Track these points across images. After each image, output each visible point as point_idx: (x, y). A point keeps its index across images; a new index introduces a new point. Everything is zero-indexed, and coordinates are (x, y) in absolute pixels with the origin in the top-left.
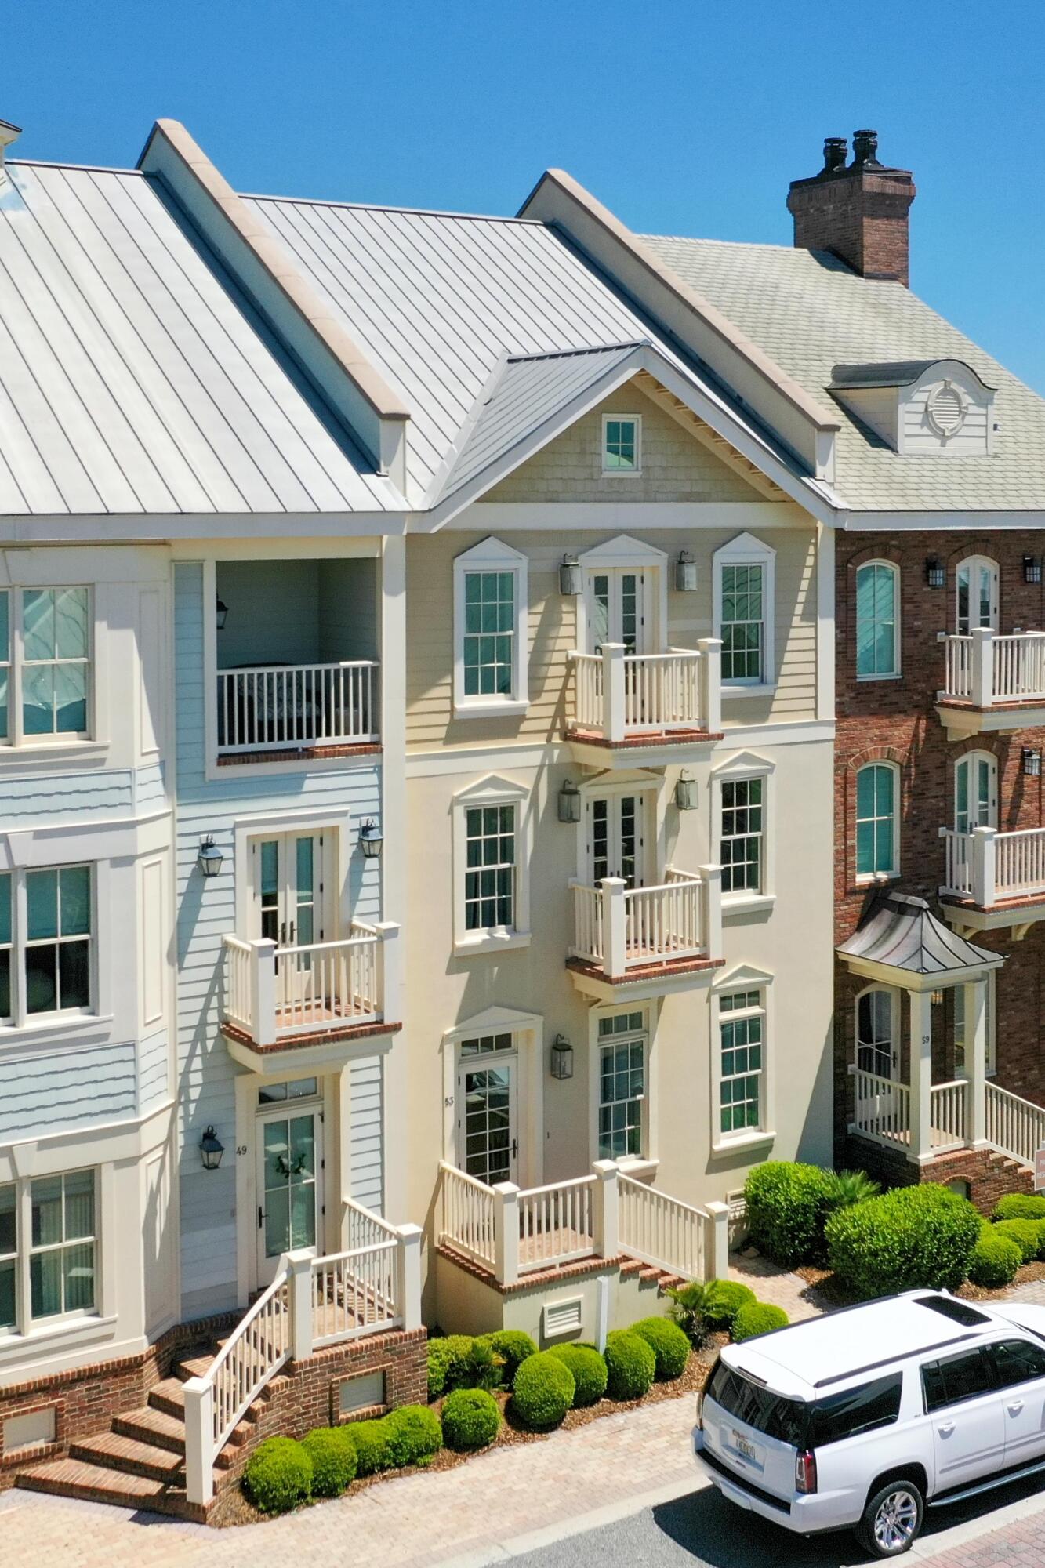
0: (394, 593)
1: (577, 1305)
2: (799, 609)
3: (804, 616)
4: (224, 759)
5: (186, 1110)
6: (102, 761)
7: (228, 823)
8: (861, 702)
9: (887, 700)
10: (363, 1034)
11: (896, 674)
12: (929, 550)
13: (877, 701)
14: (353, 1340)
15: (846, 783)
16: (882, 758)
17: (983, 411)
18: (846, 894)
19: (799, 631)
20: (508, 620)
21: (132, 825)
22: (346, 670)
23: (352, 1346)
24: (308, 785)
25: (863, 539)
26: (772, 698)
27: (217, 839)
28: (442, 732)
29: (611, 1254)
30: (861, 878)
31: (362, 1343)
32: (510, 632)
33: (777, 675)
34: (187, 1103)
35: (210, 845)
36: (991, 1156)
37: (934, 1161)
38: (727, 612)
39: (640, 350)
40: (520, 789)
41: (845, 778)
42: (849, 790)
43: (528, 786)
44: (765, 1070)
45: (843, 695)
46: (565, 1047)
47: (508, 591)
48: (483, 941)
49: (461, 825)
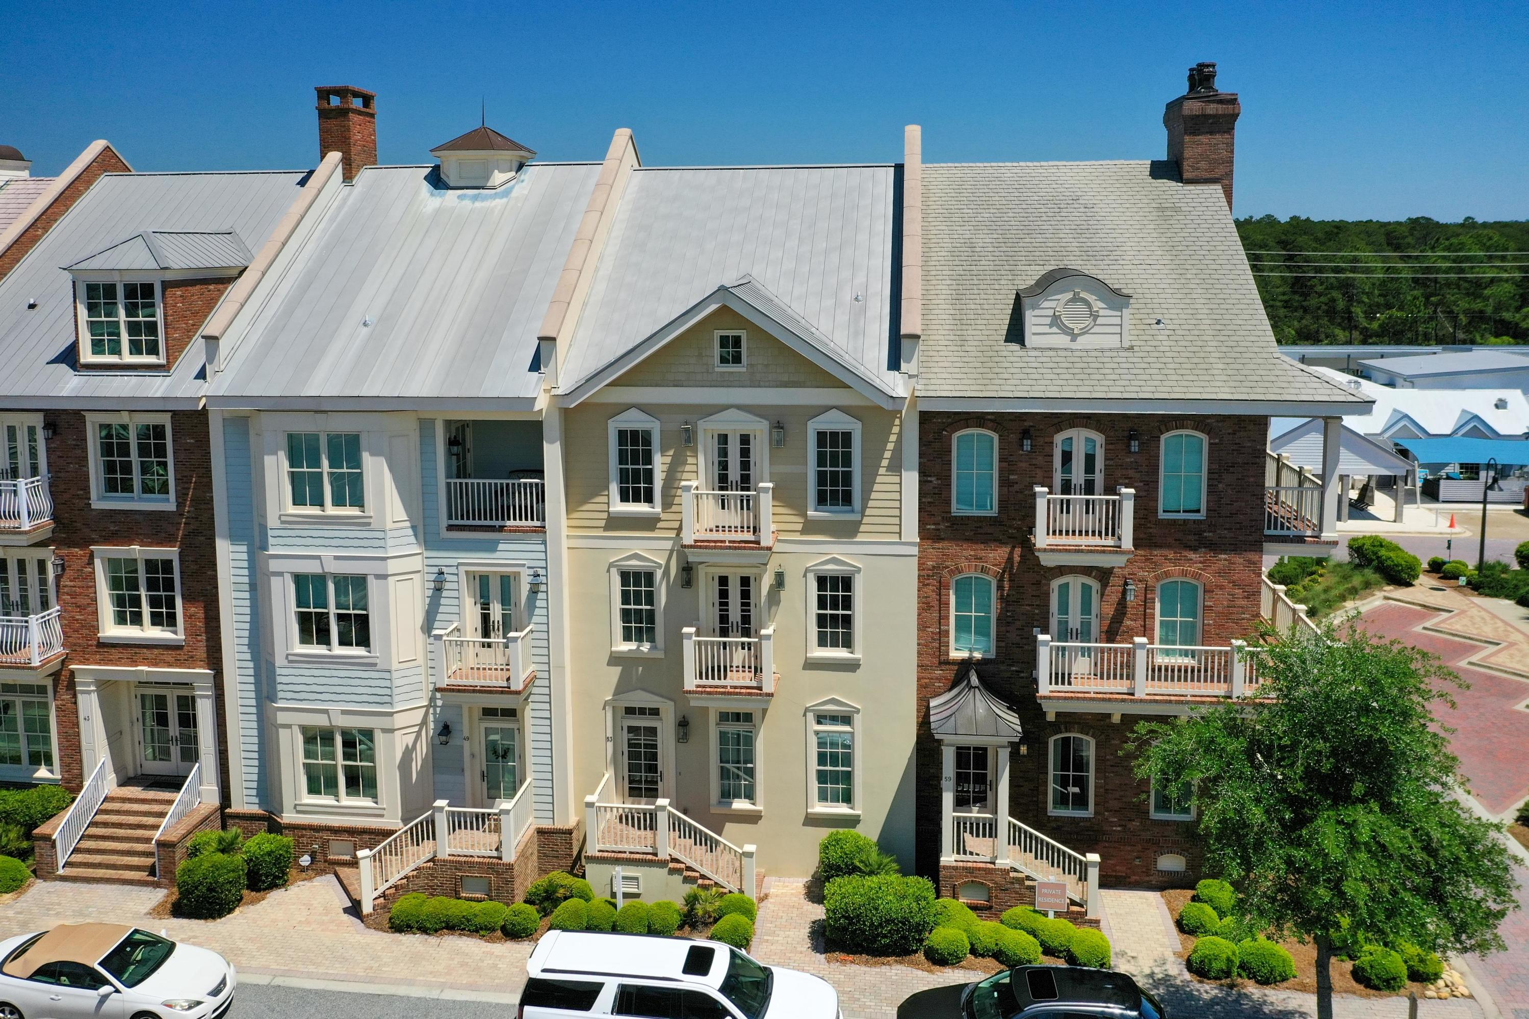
0: (552, 442)
1: (637, 879)
2: (885, 463)
3: (889, 468)
4: (450, 528)
5: (435, 710)
6: (369, 524)
7: (454, 562)
8: (957, 530)
9: (982, 531)
10: (497, 692)
11: (994, 512)
12: (1026, 424)
13: (972, 530)
14: (472, 856)
16: (975, 571)
17: (1119, 314)
18: (940, 663)
19: (884, 480)
20: (648, 460)
21: (384, 559)
22: (525, 484)
23: (470, 859)
24: (501, 547)
26: (860, 523)
27: (445, 570)
28: (603, 523)
29: (663, 855)
30: (955, 654)
31: (476, 859)
32: (650, 467)
33: (864, 507)
34: (435, 706)
35: (443, 573)
36: (1012, 874)
37: (955, 864)
38: (821, 461)
39: (721, 292)
40: (655, 562)
41: (940, 582)
42: (943, 591)
43: (663, 562)
44: (853, 769)
45: (939, 524)
46: (683, 724)
47: (647, 442)
48: (630, 650)
49: (617, 580)
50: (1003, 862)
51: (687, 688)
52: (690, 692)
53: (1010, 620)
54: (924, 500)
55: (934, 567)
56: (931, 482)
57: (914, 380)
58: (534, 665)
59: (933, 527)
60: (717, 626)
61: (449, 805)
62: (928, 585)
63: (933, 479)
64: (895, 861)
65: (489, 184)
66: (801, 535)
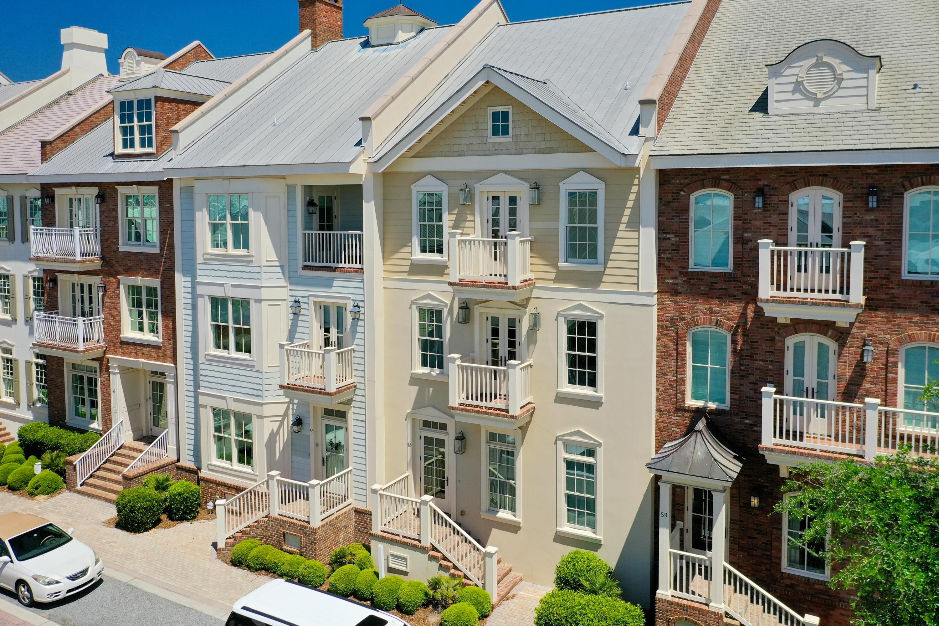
0: (368, 202)
1: (405, 559)
2: (625, 219)
3: (628, 224)
4: (305, 268)
5: (293, 406)
6: (252, 261)
7: (306, 294)
8: (693, 284)
9: (718, 286)
10: (316, 393)
11: (729, 269)
12: (760, 183)
13: (706, 285)
14: (293, 518)
15: (677, 337)
16: (710, 324)
17: (866, 75)
18: (677, 409)
20: (440, 218)
21: (259, 287)
22: (352, 235)
23: (291, 520)
24: (335, 283)
25: (696, 175)
26: (603, 273)
27: (301, 300)
28: (407, 269)
29: (426, 543)
30: (691, 402)
31: (294, 521)
32: (440, 223)
33: (607, 260)
34: (293, 404)
35: (299, 302)
36: (725, 620)
37: (670, 598)
38: (571, 219)
39: (486, 70)
40: (443, 302)
41: (677, 333)
42: (680, 342)
43: (448, 302)
44: (596, 497)
45: (677, 278)
46: (461, 438)
47: (439, 203)
48: (423, 373)
49: (416, 315)
50: (718, 606)
51: (451, 404)
52: (453, 408)
53: (744, 373)
54: (663, 256)
55: (672, 319)
56: (669, 239)
57: (652, 142)
58: (355, 378)
59: (671, 281)
60: (490, 359)
61: (281, 475)
62: (666, 335)
63: (671, 236)
64: (618, 586)
65: (395, 41)
66: (554, 283)
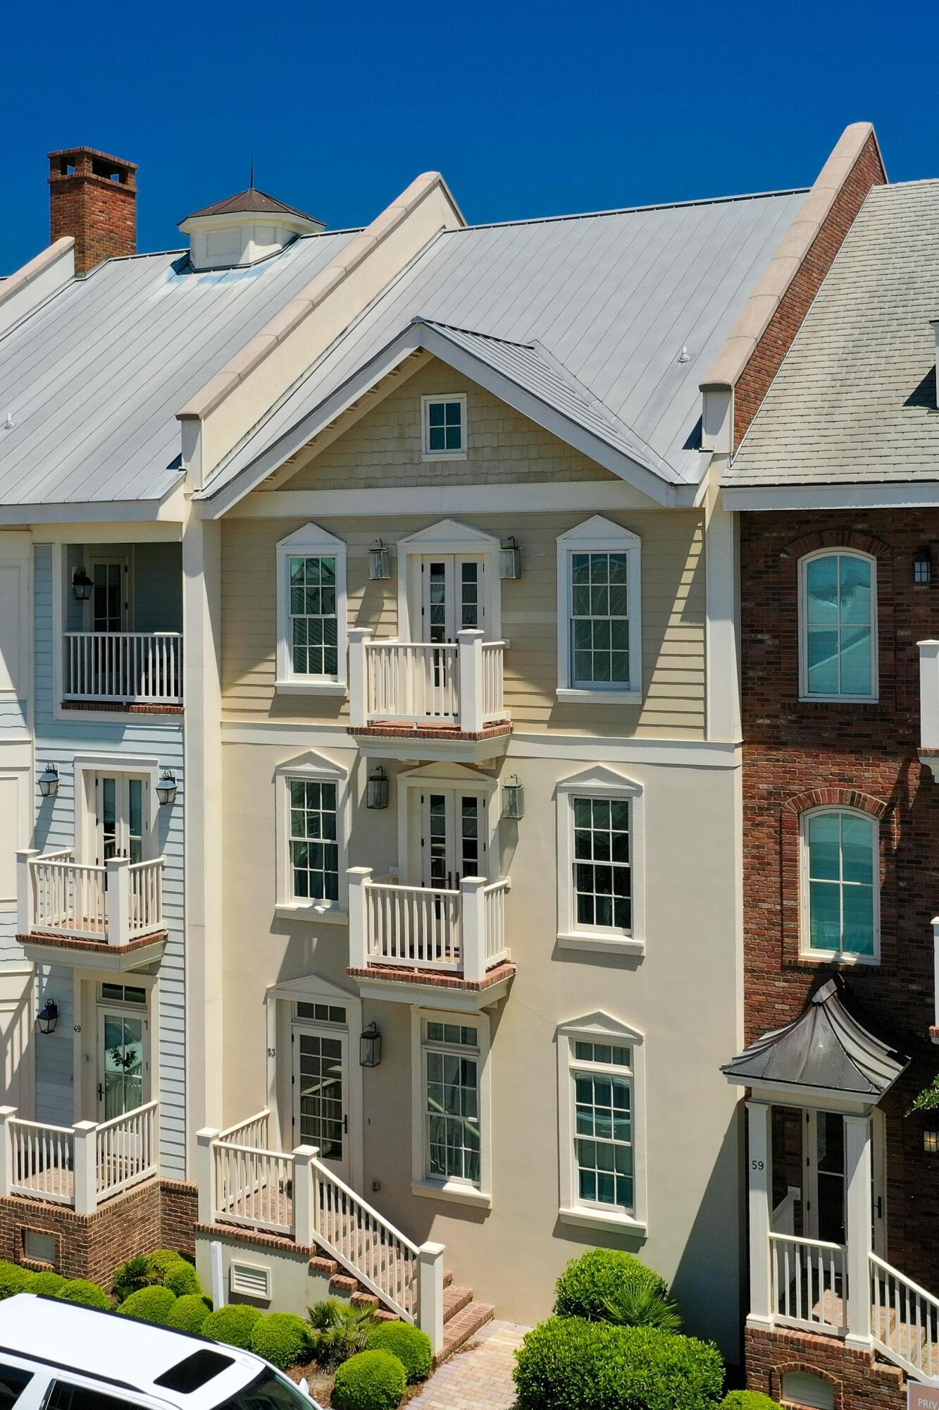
0: (193, 574)
1: (263, 1274)
2: (679, 606)
3: (686, 615)
4: (67, 705)
5: (41, 981)
7: (69, 756)
8: (807, 727)
9: (852, 730)
10: (90, 948)
11: (873, 698)
12: (923, 537)
13: (833, 729)
14: (41, 1201)
15: (781, 828)
16: (841, 803)
18: (784, 968)
19: (677, 634)
20: (331, 606)
22: (161, 639)
23: (36, 1204)
24: (128, 734)
25: (809, 522)
26: (640, 709)
27: (58, 767)
28: (267, 705)
29: (306, 1240)
30: (809, 953)
31: (44, 1205)
32: (332, 616)
33: (647, 682)
34: (41, 976)
35: (55, 772)
36: (875, 1366)
37: (772, 1329)
38: (579, 606)
39: (417, 328)
40: (337, 768)
41: (781, 821)
42: (786, 837)
43: (347, 768)
44: (633, 1143)
45: (777, 717)
46: (373, 1035)
47: (330, 575)
48: (300, 909)
49: (286, 795)
50: (863, 1339)
51: (353, 965)
52: (356, 972)
53: (904, 895)
54: (751, 674)
55: (770, 793)
56: (762, 641)
57: (725, 462)
58: (165, 920)
59: (767, 721)
60: (429, 877)
61: (19, 1114)
62: (760, 824)
63: (766, 637)
64: (674, 1312)
65: (242, 260)
66: (549, 727)
